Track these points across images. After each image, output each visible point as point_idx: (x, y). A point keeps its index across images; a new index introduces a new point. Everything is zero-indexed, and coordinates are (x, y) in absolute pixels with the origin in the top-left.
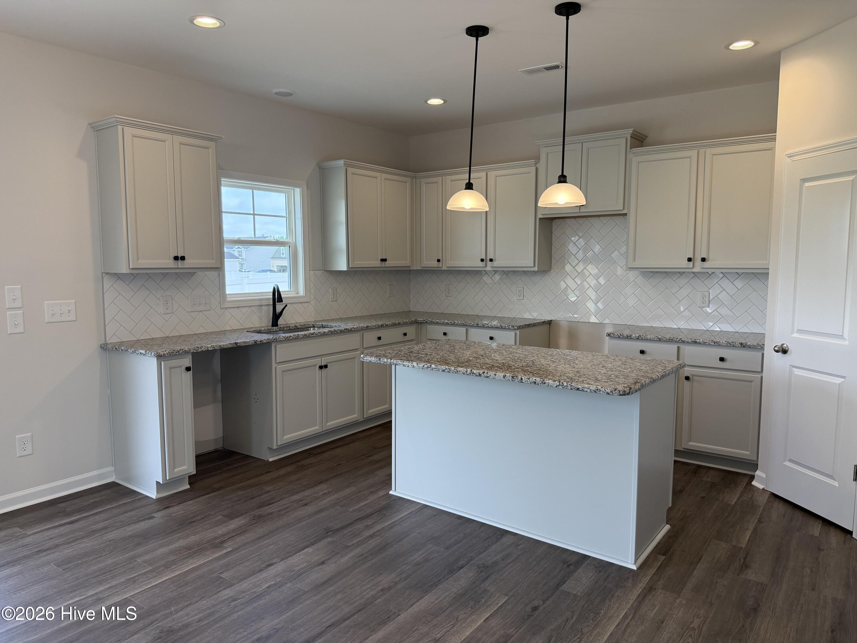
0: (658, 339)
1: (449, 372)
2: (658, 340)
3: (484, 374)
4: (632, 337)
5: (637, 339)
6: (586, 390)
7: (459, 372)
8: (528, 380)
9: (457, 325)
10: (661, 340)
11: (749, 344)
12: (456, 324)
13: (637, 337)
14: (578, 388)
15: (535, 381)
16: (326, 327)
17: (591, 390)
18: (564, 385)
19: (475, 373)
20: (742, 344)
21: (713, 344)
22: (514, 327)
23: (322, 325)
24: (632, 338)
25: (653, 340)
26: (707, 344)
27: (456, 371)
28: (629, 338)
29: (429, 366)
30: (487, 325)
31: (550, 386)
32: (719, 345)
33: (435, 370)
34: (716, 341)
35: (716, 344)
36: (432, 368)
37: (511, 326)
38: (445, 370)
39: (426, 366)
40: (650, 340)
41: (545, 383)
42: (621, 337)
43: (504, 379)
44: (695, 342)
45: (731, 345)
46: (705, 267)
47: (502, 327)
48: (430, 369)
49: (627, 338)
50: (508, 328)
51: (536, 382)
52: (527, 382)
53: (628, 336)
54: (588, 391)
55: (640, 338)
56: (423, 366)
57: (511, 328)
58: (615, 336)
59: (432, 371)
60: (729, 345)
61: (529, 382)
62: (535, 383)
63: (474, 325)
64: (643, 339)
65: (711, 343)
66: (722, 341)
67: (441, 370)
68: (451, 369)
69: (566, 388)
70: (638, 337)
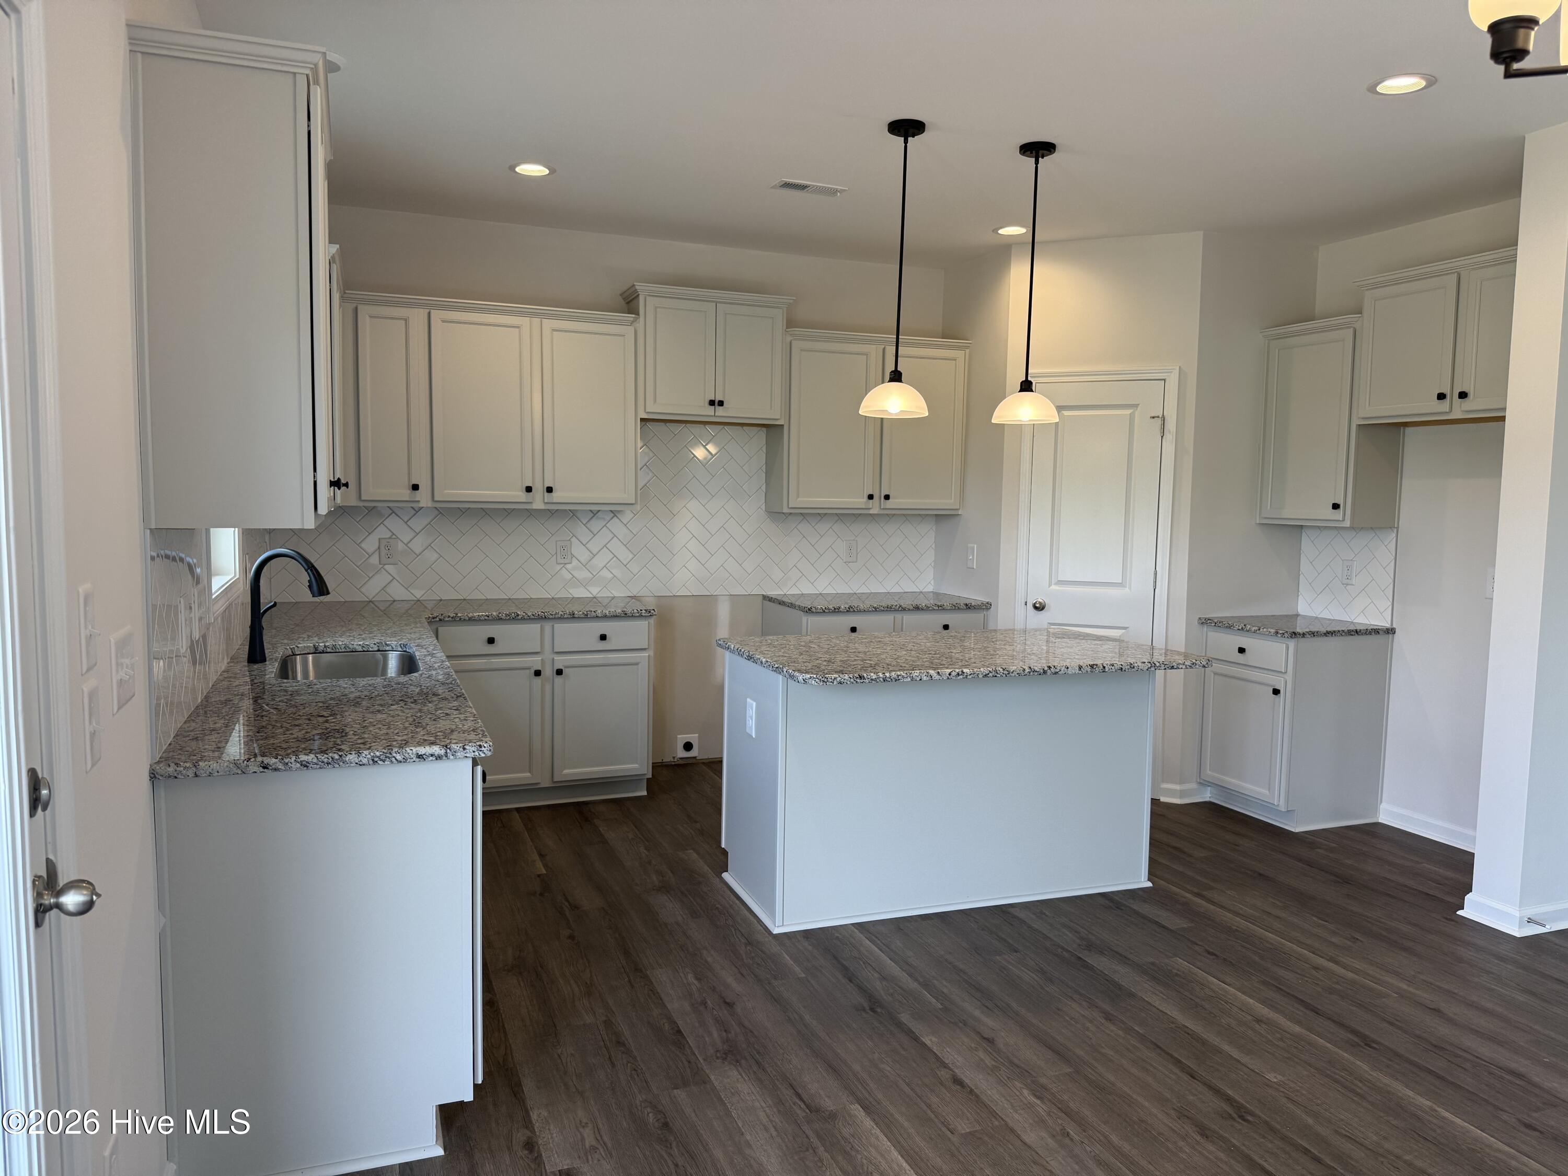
0: (874, 609)
1: (996, 676)
2: (873, 611)
3: (1052, 669)
4: (841, 609)
5: (847, 611)
6: (1181, 666)
7: (1012, 673)
8: (1113, 668)
9: (523, 619)
10: (877, 610)
11: (973, 604)
12: (520, 617)
13: (847, 609)
14: (1173, 666)
15: (1121, 666)
16: (329, 650)
17: (1186, 666)
18: (1157, 665)
19: (1038, 670)
20: (966, 605)
21: (937, 608)
22: (650, 612)
23: (316, 648)
24: (840, 611)
25: (869, 611)
26: (931, 609)
27: (1007, 672)
28: (836, 611)
29: (960, 673)
30: (594, 614)
31: (1139, 670)
32: (944, 609)
33: (970, 677)
34: (939, 604)
35: (940, 608)
36: (966, 674)
37: (644, 611)
38: (988, 674)
39: (954, 674)
40: (864, 611)
41: (1134, 667)
42: (826, 611)
43: (1080, 672)
44: (917, 608)
45: (956, 608)
46: (887, 507)
47: (626, 614)
48: (961, 677)
49: (835, 612)
50: (638, 615)
51: (1123, 667)
52: (1111, 670)
53: (835, 609)
54: (1184, 667)
55: (851, 610)
56: (950, 674)
57: (643, 615)
58: (818, 611)
59: (966, 679)
60: (954, 607)
61: (1114, 670)
62: (1122, 669)
63: (566, 616)
64: (854, 611)
65: (935, 608)
66: (945, 604)
67: (981, 676)
68: (998, 671)
69: (1159, 669)
70: (849, 608)
